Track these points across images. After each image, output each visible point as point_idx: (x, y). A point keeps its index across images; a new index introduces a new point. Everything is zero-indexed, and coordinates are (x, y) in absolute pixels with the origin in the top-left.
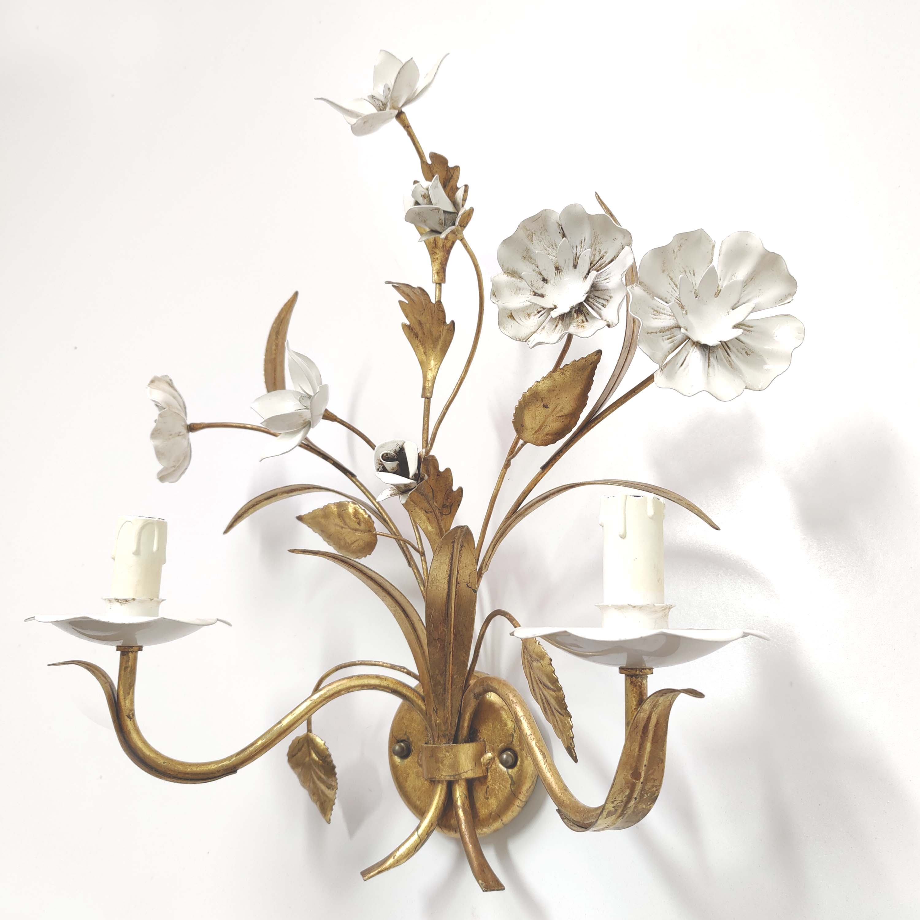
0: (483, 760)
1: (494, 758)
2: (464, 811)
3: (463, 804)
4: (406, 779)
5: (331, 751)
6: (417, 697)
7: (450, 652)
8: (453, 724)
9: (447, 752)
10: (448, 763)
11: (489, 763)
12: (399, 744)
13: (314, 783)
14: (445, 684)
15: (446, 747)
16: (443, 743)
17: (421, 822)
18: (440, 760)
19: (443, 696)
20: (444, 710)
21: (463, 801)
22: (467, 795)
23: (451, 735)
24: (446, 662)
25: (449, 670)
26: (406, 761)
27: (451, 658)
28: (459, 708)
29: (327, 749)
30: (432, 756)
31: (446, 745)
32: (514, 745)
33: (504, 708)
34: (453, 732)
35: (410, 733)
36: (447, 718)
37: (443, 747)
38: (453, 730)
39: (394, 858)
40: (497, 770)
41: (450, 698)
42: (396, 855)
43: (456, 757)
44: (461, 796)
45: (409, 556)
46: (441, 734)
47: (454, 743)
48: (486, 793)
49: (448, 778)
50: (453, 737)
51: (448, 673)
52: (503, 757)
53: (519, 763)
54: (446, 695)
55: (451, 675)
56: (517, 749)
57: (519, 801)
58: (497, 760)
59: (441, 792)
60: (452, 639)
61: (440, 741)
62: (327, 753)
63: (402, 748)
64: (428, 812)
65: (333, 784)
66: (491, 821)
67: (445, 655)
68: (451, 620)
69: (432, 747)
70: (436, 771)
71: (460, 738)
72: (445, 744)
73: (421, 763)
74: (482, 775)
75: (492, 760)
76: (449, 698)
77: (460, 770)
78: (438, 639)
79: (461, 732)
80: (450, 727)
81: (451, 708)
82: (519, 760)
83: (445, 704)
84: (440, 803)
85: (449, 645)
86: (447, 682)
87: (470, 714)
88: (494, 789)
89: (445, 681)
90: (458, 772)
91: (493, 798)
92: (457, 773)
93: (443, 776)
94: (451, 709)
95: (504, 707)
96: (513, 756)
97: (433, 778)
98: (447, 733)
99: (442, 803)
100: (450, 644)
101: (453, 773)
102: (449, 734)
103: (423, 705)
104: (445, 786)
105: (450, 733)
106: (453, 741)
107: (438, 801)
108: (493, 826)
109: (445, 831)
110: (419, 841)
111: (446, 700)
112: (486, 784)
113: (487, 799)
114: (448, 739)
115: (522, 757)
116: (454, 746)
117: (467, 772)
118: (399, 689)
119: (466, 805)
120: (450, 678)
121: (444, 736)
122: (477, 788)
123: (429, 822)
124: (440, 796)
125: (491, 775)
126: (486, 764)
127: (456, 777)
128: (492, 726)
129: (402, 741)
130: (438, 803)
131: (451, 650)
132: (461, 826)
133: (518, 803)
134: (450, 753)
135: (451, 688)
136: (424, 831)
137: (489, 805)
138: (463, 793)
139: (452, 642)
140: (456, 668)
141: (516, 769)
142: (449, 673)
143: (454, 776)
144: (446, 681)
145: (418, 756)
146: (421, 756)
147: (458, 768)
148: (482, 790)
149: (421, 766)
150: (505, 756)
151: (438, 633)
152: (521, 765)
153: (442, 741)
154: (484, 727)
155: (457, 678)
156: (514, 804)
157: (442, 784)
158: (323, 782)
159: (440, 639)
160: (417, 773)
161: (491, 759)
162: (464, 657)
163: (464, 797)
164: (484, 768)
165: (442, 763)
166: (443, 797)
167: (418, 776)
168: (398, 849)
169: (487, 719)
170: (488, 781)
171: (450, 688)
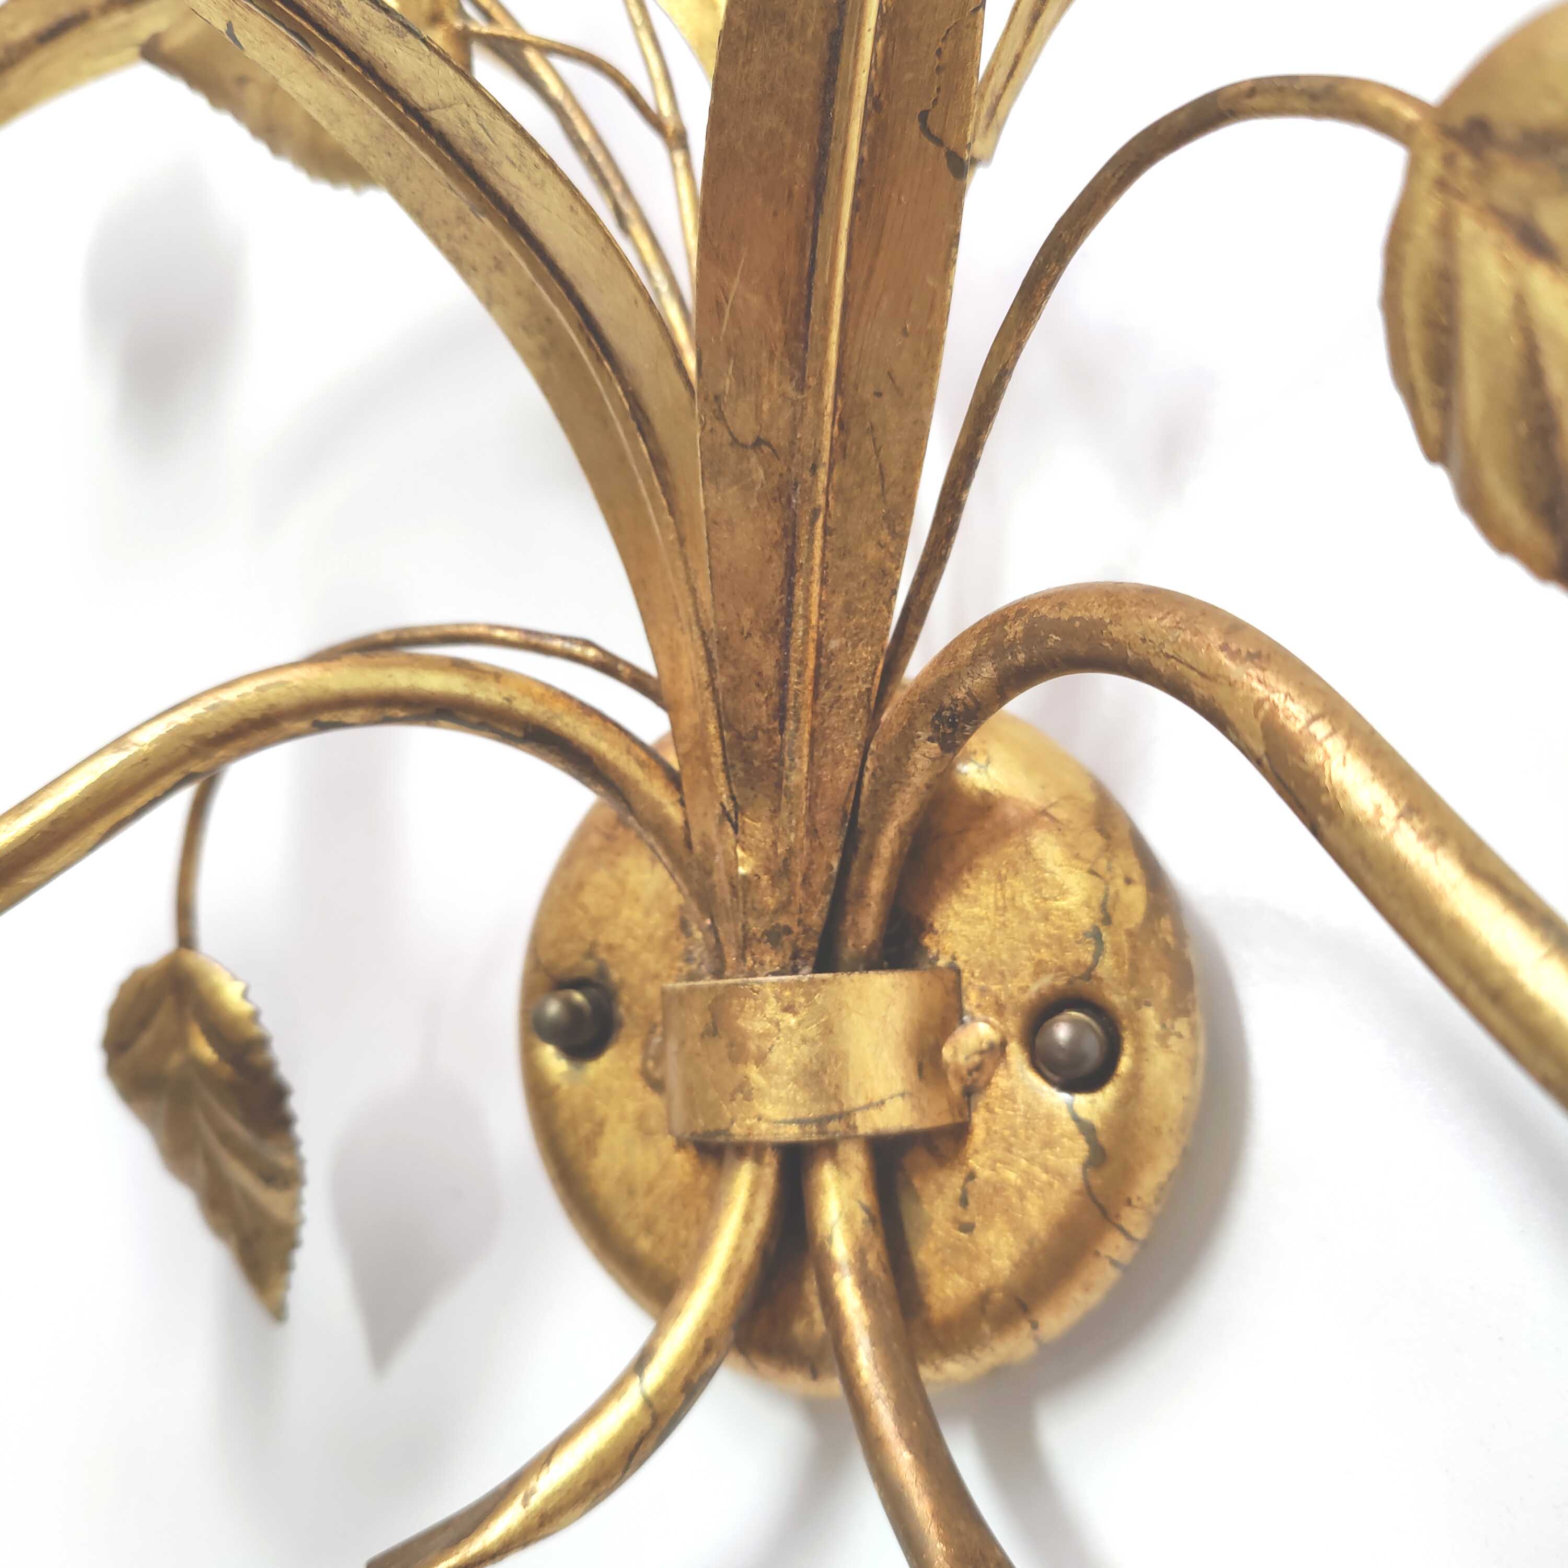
0: (955, 1053)
1: (1004, 1044)
2: (865, 1283)
3: (860, 1254)
4: (591, 1144)
5: (270, 1024)
6: (642, 764)
7: (815, 513)
8: (820, 879)
9: (789, 1009)
10: (789, 1061)
11: (978, 1068)
12: (564, 993)
13: (210, 1161)
14: (783, 682)
15: (784, 986)
16: (769, 969)
17: (658, 1333)
18: (752, 1046)
19: (771, 743)
20: (776, 811)
21: (857, 1238)
22: (875, 1212)
23: (805, 931)
24: (791, 568)
25: (807, 608)
26: (597, 1068)
27: (818, 543)
28: (847, 798)
29: (255, 1016)
30: (712, 1031)
31: (783, 978)
32: (1100, 980)
33: (1053, 819)
34: (816, 919)
35: (610, 948)
36: (790, 852)
37: (768, 990)
38: (816, 911)
39: (525, 1503)
40: (1014, 1101)
41: (806, 751)
42: (533, 1493)
43: (828, 1030)
44: (849, 1218)
45: (617, 188)
46: (756, 927)
47: (817, 969)
48: (964, 1201)
49: (791, 1133)
50: (814, 945)
51: (801, 622)
52: (1051, 1034)
53: (1125, 1064)
54: (787, 737)
55: (813, 635)
56: (1117, 999)
57: (1122, 1241)
58: (1016, 1054)
59: (753, 1195)
60: (827, 444)
61: (750, 962)
62: (255, 1030)
63: (572, 1009)
64: (692, 1289)
65: (284, 1161)
66: (986, 1328)
67: (790, 532)
68: (825, 339)
69: (712, 989)
70: (733, 1100)
71: (850, 948)
72: (774, 974)
73: (657, 1075)
74: (945, 1120)
75: (997, 1051)
76: (800, 749)
77: (852, 1094)
78: (758, 442)
79: (855, 923)
80: (800, 893)
81: (812, 799)
82: (1128, 1047)
83: (779, 785)
84: (750, 1246)
85: (806, 475)
86: (794, 667)
87: (901, 832)
88: (998, 1188)
89: (783, 665)
90: (841, 1104)
91: (999, 1222)
92: (835, 1108)
93: (768, 1120)
94: (809, 809)
95: (1052, 811)
96: (1101, 1035)
97: (718, 1132)
98: (783, 921)
99: (758, 1248)
100: (814, 469)
101: (816, 1110)
102: (796, 929)
103: (673, 804)
104: (769, 1173)
105: (800, 922)
106: (812, 959)
107: (741, 1237)
108: (993, 1350)
109: (762, 1366)
110: (647, 1422)
111: (787, 763)
112: (964, 1163)
113: (967, 1228)
114: (789, 953)
115: (1138, 1035)
116: (824, 981)
117: (882, 1102)
118: (558, 723)
119: (872, 1260)
120: (812, 647)
121: (774, 936)
122: (917, 1183)
123: (699, 1333)
124: (747, 1218)
125: (986, 1122)
126: (965, 1072)
127: (833, 1126)
128: (992, 900)
129: (579, 984)
130: (737, 1249)
131: (821, 501)
132: (852, 1356)
133: (1118, 1247)
134: (803, 1013)
135: (816, 696)
136: (672, 1376)
137: (975, 1258)
138: (859, 1202)
139: (825, 457)
140: (838, 602)
141: (1106, 1097)
142: (807, 618)
143: (821, 1122)
144: (787, 667)
145: (646, 1045)
146: (662, 1046)
147: (837, 1087)
148: (940, 1190)
149: (657, 1085)
150: (1062, 1032)
151: (758, 407)
152: (1136, 1077)
153: (762, 964)
154: (957, 905)
155: (841, 649)
156: (1097, 1254)
157: (758, 1161)
158: (244, 1155)
159: (769, 444)
160: (641, 1118)
161: (992, 1046)
162: (881, 545)
163: (864, 1222)
164: (956, 1088)
165: (761, 1059)
166: (760, 1221)
167: (644, 1131)
168: (546, 1458)
169: (970, 870)
170: (970, 1151)
171: (808, 697)
